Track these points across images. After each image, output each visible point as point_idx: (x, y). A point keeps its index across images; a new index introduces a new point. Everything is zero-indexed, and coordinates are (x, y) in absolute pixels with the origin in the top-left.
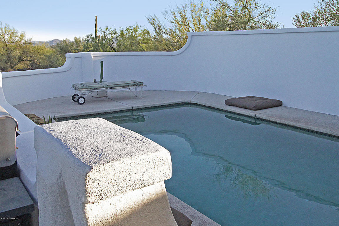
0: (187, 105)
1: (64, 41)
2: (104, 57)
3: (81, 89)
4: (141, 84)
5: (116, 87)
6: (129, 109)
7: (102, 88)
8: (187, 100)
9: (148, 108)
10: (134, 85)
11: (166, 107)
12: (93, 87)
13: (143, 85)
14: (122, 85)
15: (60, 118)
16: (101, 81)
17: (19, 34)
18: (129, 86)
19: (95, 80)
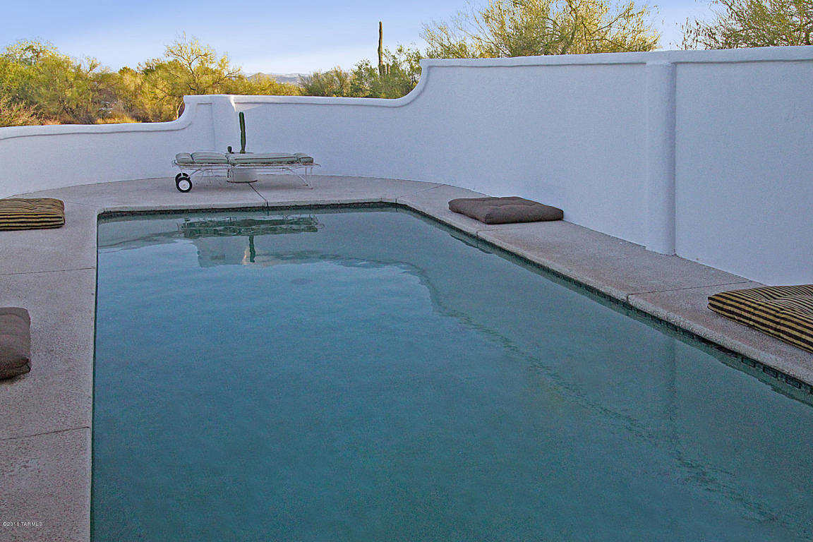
0: (389, 208)
1: (316, 76)
2: (257, 106)
3: (181, 162)
4: (309, 162)
5: (255, 163)
6: (261, 205)
7: (224, 163)
8: (390, 198)
9: (302, 206)
10: (292, 162)
11: (342, 208)
12: (206, 161)
13: (312, 162)
14: (265, 161)
15: (120, 212)
16: (243, 151)
17: (218, 59)
18: (281, 162)
19: (230, 149)
